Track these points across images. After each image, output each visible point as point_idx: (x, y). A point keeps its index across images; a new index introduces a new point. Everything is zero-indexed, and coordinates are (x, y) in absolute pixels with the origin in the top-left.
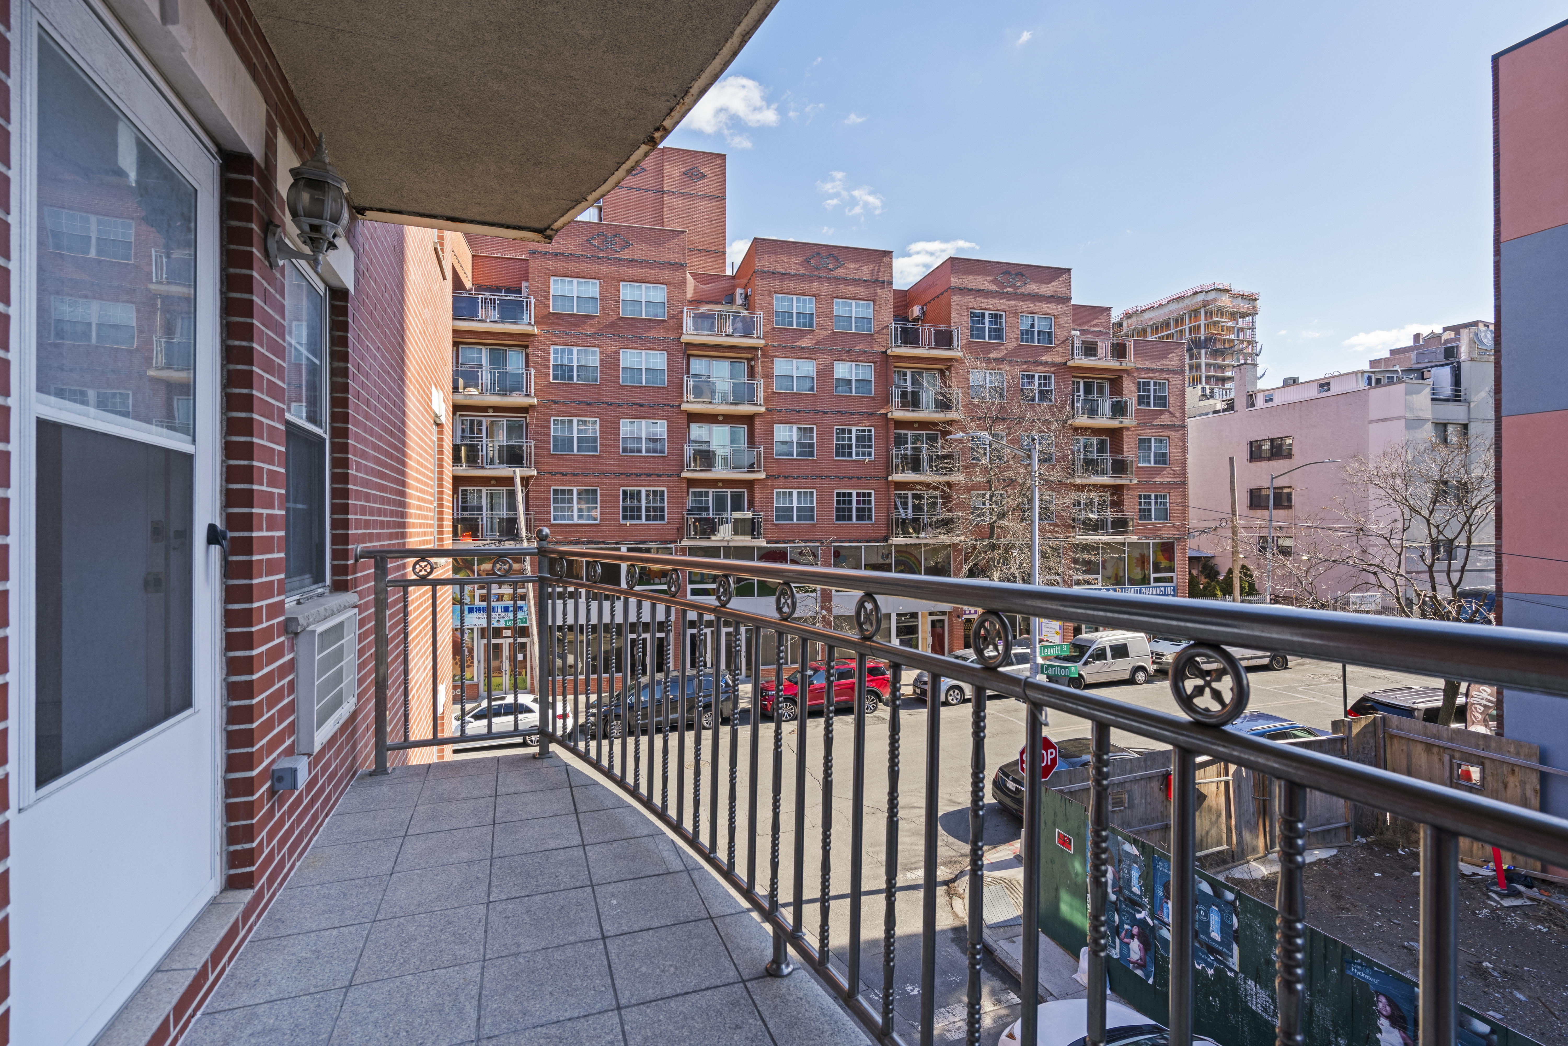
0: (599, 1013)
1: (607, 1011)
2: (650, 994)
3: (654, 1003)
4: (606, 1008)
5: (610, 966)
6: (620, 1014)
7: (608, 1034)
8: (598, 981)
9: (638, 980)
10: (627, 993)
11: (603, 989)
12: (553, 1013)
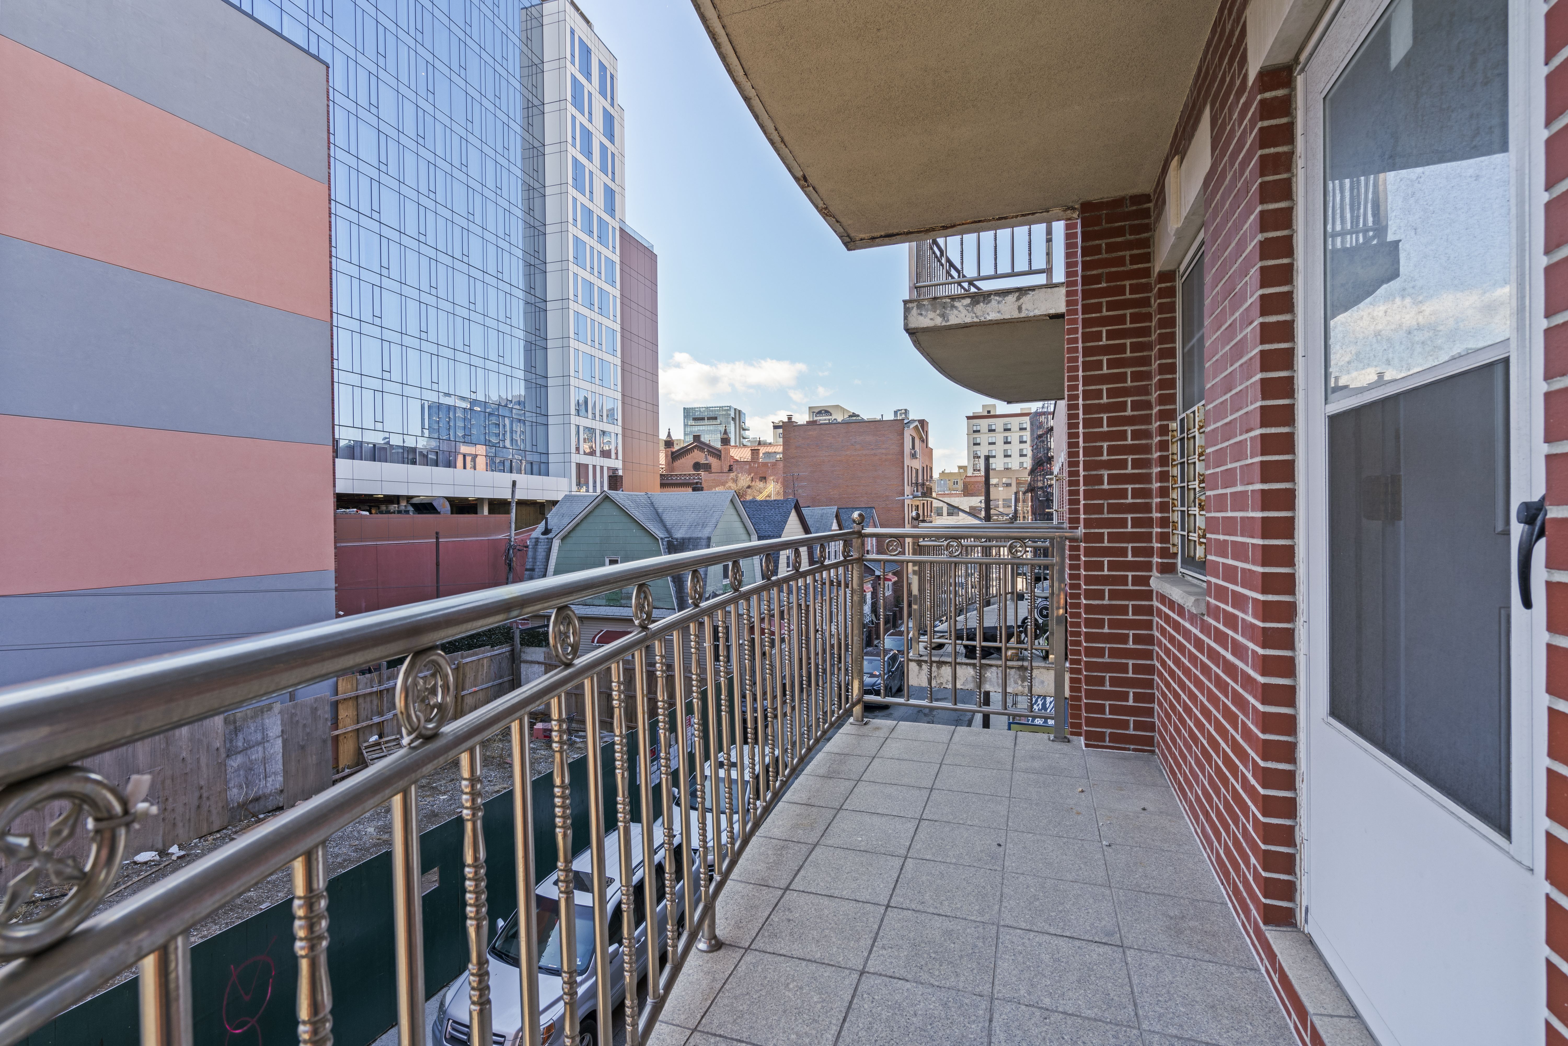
0: (880, 975)
1: (873, 974)
2: (828, 972)
3: (832, 963)
4: (873, 977)
5: (844, 1020)
6: (864, 967)
7: (883, 955)
8: (866, 1006)
9: (829, 990)
10: (847, 982)
11: (865, 996)
12: (920, 993)
